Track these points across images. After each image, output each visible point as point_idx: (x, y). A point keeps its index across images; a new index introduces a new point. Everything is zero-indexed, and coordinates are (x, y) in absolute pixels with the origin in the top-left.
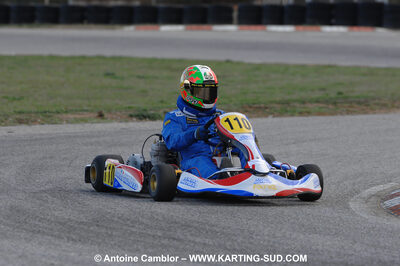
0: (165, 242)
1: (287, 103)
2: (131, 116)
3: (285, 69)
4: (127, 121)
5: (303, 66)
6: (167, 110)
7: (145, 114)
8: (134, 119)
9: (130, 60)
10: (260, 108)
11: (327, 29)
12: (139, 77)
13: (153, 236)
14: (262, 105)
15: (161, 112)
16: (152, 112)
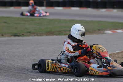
0: (21, 74)
1: (60, 31)
2: (12, 35)
3: (60, 21)
4: (10, 37)
5: (65, 20)
6: (23, 33)
7: (16, 35)
8: (13, 36)
9: (12, 18)
10: (51, 33)
11: (73, 9)
12: (15, 23)
13: (18, 73)
14: (52, 32)
15: (21, 34)
16: (18, 34)
